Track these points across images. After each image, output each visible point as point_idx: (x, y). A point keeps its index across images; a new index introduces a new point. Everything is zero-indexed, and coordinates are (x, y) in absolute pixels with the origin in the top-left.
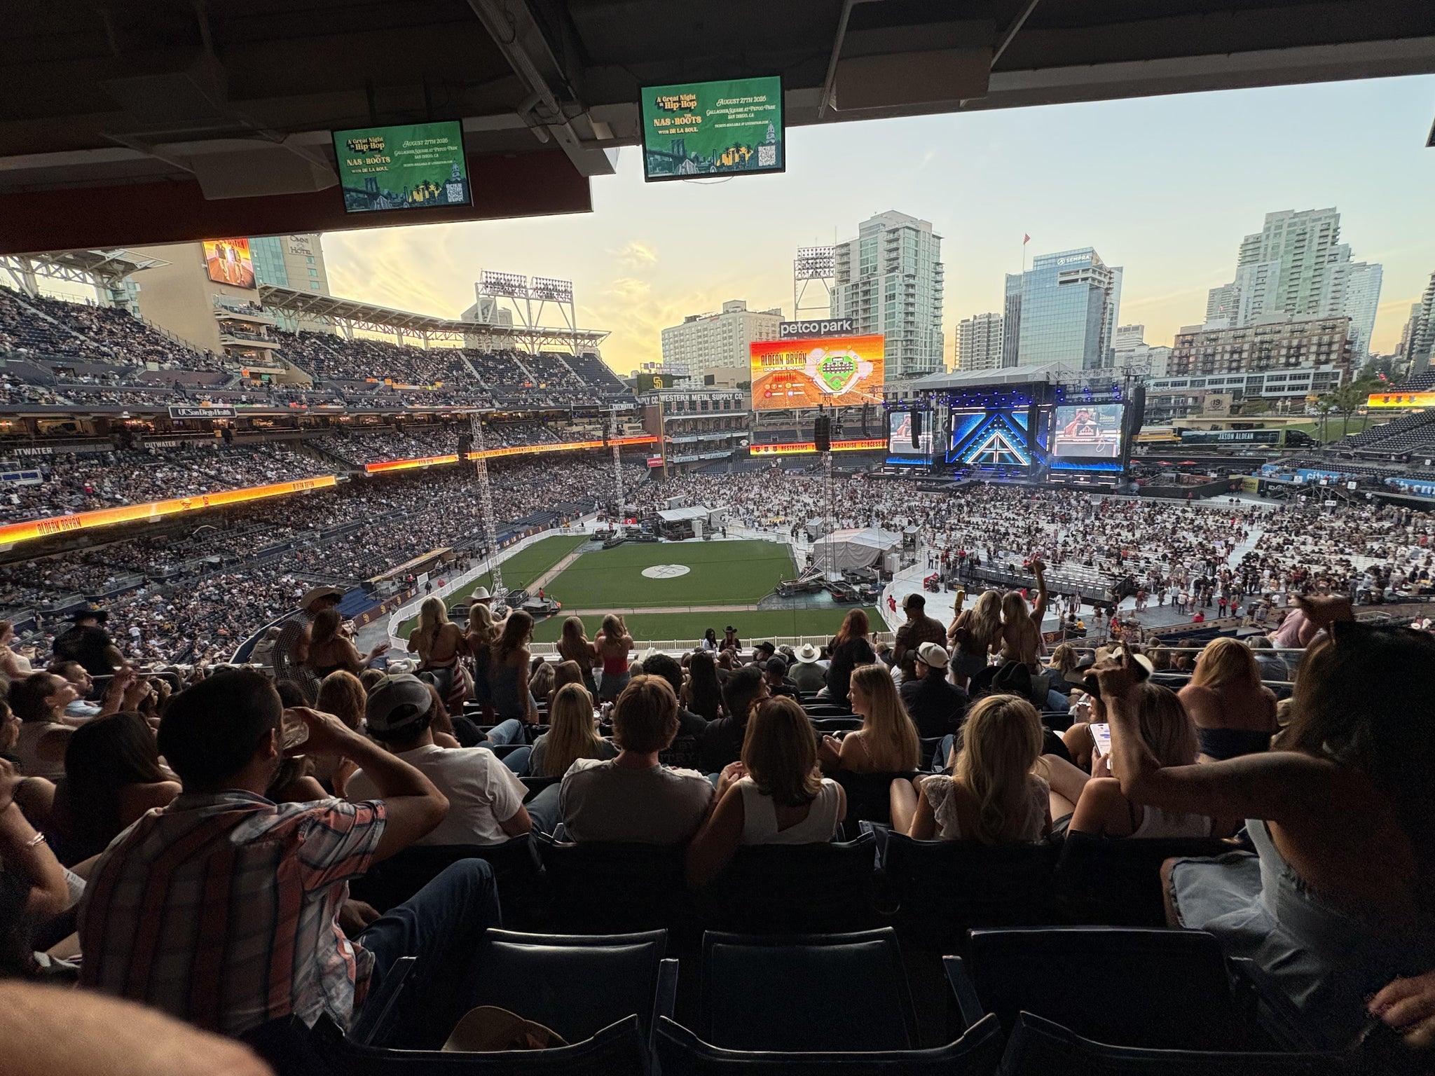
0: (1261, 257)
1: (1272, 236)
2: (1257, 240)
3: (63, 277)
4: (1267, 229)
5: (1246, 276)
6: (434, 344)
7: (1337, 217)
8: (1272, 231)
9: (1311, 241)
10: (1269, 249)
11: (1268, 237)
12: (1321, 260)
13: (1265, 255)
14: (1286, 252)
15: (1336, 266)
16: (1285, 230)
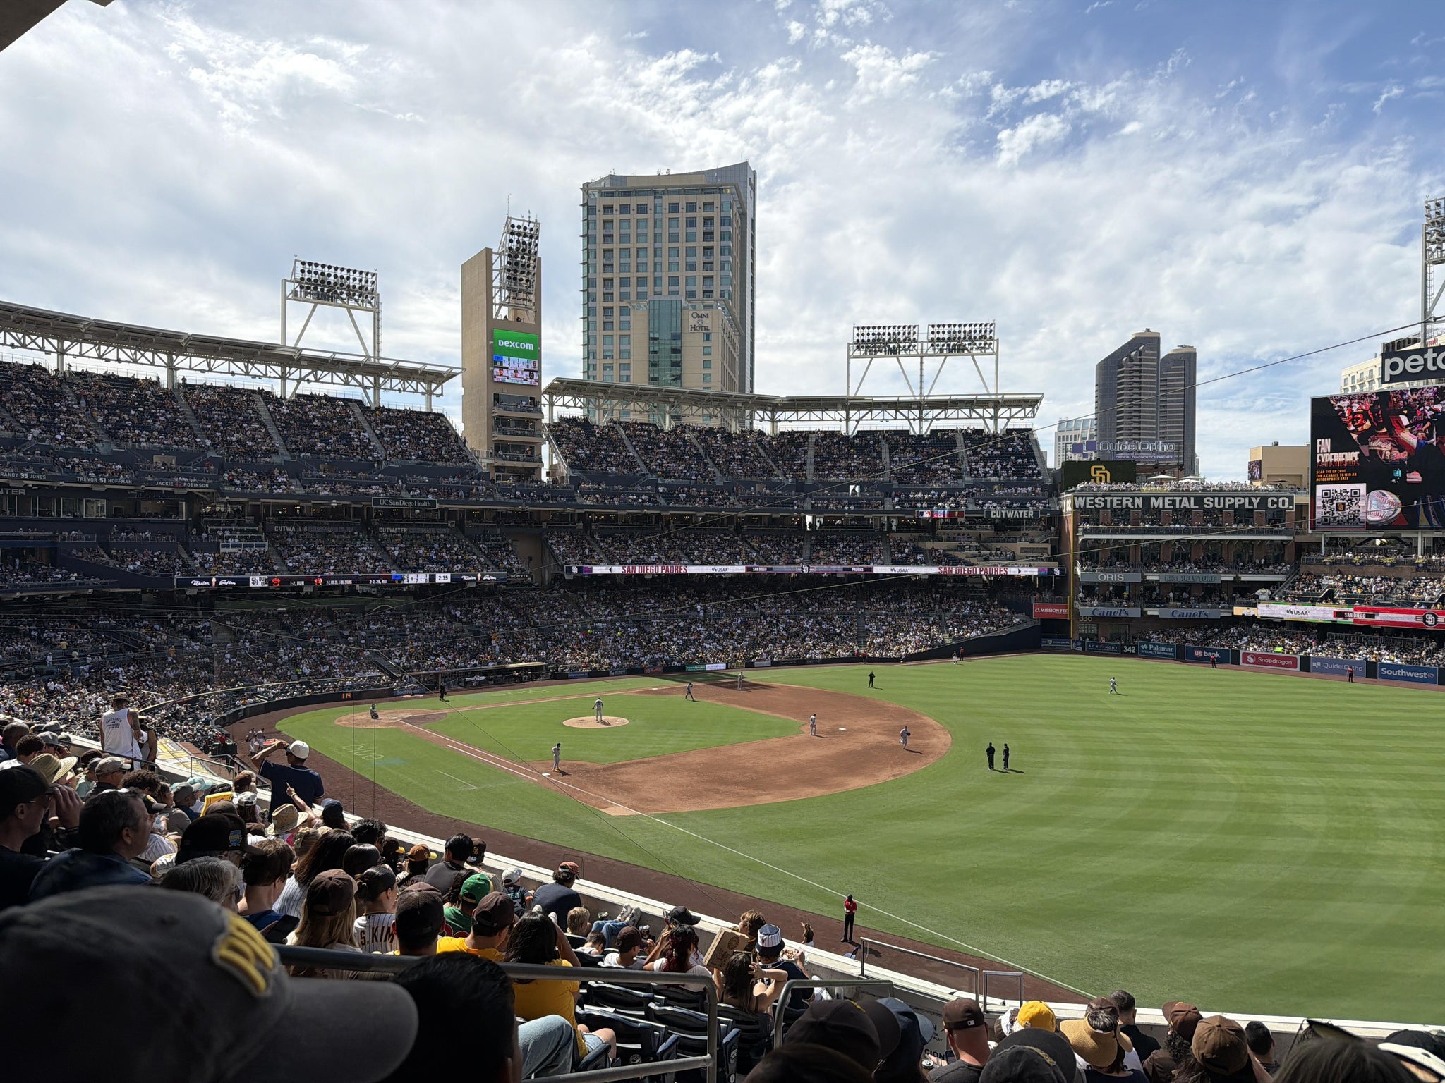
3: (399, 390)
6: (783, 427)
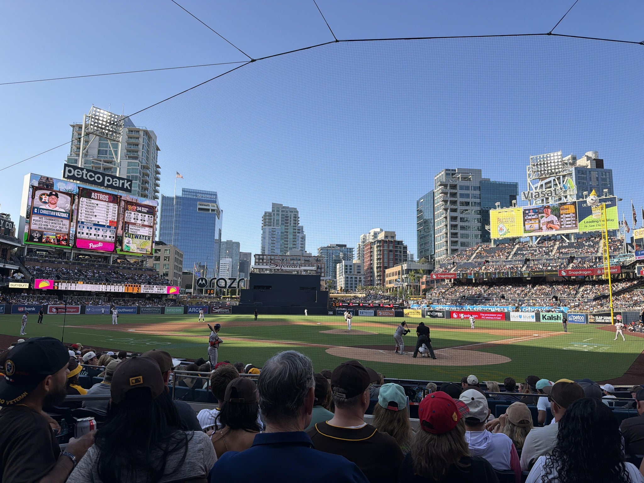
0: (272, 224)
1: (275, 214)
2: (270, 214)
4: (273, 211)
5: (267, 232)
7: (298, 212)
8: (276, 212)
9: (290, 222)
10: (275, 220)
11: (274, 215)
12: (295, 231)
13: (274, 223)
14: (282, 224)
15: (300, 235)
16: (280, 213)
